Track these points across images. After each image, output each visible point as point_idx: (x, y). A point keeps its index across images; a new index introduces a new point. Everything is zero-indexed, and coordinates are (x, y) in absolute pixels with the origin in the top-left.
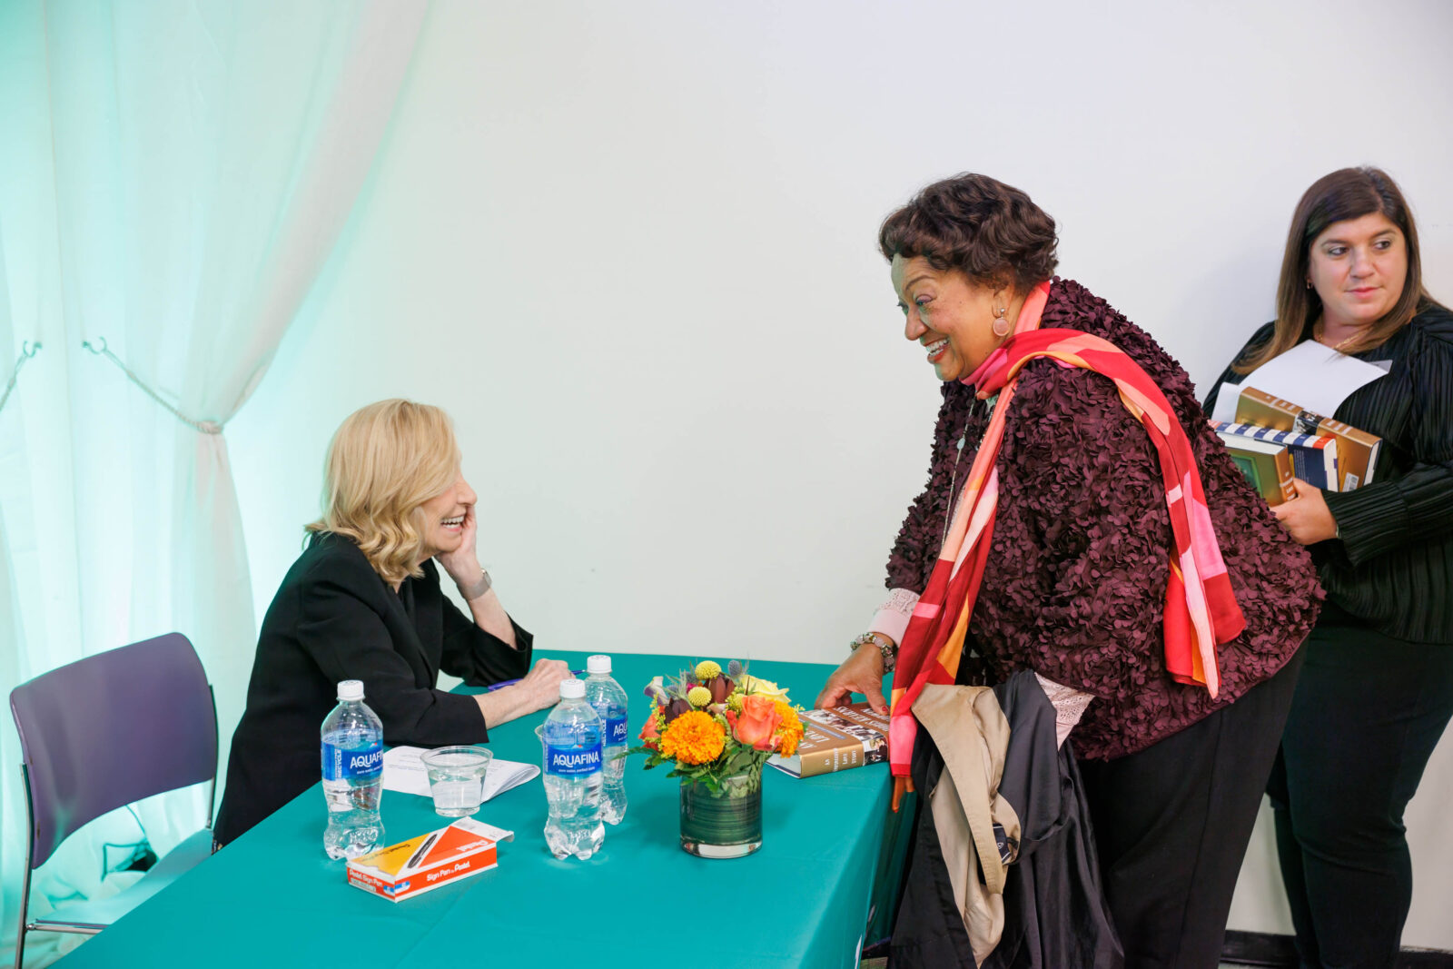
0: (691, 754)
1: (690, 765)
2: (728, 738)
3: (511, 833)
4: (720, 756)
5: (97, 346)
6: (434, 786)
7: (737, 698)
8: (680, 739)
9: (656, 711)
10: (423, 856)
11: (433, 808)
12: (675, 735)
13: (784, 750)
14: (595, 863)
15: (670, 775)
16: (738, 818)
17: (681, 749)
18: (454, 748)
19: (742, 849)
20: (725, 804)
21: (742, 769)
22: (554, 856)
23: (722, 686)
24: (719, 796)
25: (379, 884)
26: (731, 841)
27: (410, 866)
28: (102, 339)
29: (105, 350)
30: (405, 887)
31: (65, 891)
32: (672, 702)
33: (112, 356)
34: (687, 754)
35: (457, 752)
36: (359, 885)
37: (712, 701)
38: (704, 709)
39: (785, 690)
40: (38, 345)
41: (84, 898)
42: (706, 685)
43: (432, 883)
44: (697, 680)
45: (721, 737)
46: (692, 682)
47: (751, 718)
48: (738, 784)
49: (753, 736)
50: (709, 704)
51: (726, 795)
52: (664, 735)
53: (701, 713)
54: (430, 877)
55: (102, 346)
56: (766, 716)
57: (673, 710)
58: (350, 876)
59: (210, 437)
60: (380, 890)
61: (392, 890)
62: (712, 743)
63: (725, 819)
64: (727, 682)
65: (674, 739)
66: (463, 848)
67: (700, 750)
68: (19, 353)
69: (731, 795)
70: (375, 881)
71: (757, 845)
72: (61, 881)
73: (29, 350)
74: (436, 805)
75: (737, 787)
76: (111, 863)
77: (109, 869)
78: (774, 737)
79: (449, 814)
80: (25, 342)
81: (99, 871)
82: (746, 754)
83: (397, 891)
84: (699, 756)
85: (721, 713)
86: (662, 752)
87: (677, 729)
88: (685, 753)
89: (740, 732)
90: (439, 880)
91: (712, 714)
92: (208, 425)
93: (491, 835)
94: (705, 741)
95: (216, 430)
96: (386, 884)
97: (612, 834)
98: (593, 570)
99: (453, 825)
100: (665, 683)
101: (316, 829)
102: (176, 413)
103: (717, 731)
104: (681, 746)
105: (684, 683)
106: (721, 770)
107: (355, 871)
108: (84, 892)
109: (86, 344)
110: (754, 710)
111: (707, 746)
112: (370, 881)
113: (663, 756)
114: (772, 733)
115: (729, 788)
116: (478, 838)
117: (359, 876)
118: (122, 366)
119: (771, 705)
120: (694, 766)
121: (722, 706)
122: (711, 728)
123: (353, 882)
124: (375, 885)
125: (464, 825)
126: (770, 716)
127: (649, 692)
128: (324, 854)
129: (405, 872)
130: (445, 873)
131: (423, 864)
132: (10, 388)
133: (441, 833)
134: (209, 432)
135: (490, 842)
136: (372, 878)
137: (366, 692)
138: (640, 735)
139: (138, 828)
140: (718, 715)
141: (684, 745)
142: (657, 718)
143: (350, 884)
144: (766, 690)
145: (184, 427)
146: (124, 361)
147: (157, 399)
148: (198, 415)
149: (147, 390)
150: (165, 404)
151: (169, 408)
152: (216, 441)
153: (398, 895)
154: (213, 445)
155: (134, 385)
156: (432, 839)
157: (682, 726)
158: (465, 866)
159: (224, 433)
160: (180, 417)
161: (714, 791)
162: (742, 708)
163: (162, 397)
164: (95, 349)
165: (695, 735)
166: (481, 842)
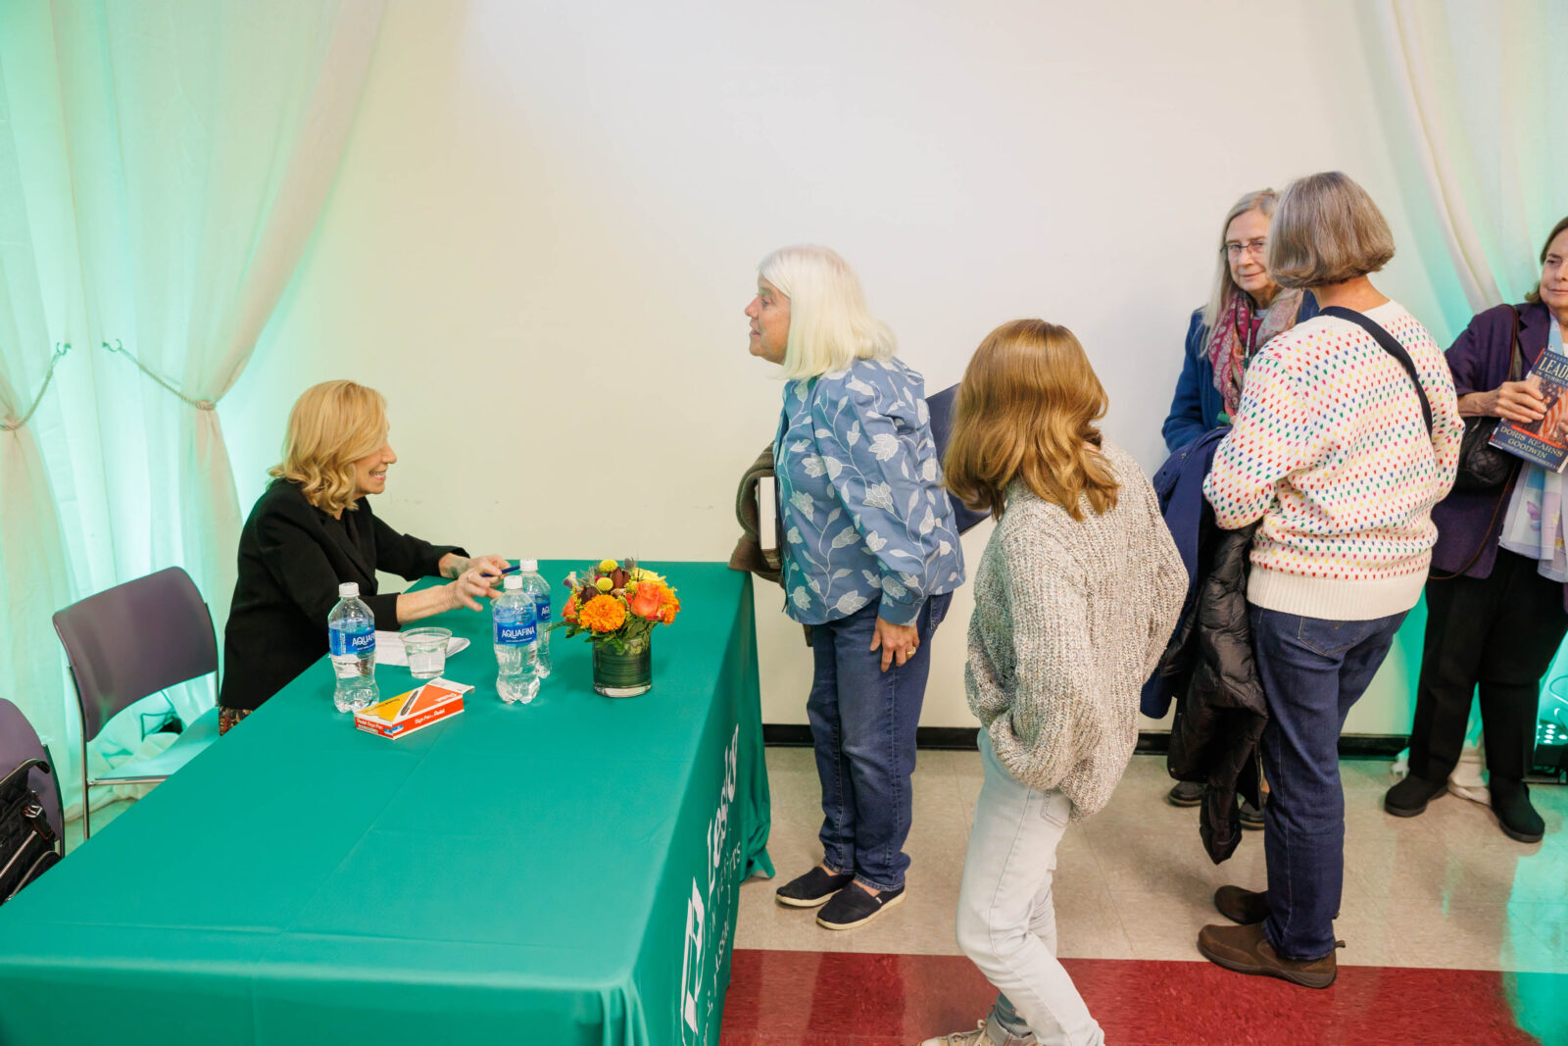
0: (602, 625)
1: (601, 633)
2: (628, 612)
3: (472, 687)
4: (623, 626)
5: (115, 346)
6: (410, 657)
7: (632, 584)
8: (593, 615)
9: (574, 597)
10: (411, 707)
11: (410, 673)
12: (589, 612)
13: (666, 619)
14: (535, 705)
15: (587, 641)
16: (635, 669)
17: (595, 622)
18: (422, 629)
19: (641, 690)
20: (626, 659)
21: (638, 634)
22: (505, 702)
23: (621, 575)
24: (621, 654)
25: (381, 728)
26: (629, 685)
27: (402, 714)
28: (117, 340)
29: (120, 349)
30: (400, 729)
31: (115, 750)
32: (585, 589)
33: (127, 353)
34: (599, 625)
35: (425, 632)
36: (365, 729)
37: (614, 587)
38: (609, 593)
39: (664, 577)
40: (68, 346)
41: (130, 754)
42: (608, 576)
43: (419, 725)
44: (601, 573)
45: (623, 612)
46: (599, 575)
47: (643, 598)
48: (635, 644)
49: (645, 610)
50: (612, 589)
51: (626, 653)
52: (581, 612)
53: (606, 596)
54: (418, 721)
55: (119, 346)
56: (654, 595)
57: (587, 595)
58: (357, 724)
59: (206, 412)
60: (381, 732)
61: (391, 732)
62: (617, 616)
63: (626, 669)
64: (624, 573)
65: (590, 616)
66: (439, 700)
67: (608, 622)
68: (53, 352)
69: (630, 652)
70: (377, 726)
71: (649, 687)
72: (110, 742)
73: (61, 350)
74: (412, 670)
75: (634, 647)
76: (147, 729)
77: (146, 731)
78: (660, 610)
79: (421, 676)
80: (58, 344)
81: (140, 735)
82: (640, 623)
83: (395, 732)
84: (608, 626)
85: (622, 595)
86: (580, 625)
87: (590, 608)
88: (598, 624)
89: (636, 608)
90: (423, 723)
91: (615, 596)
92: (205, 404)
93: (458, 689)
94: (612, 616)
95: (207, 406)
96: (385, 727)
97: (544, 686)
99: (429, 683)
100: (579, 575)
101: (327, 691)
102: (179, 395)
103: (620, 608)
104: (594, 620)
105: (593, 577)
106: (623, 635)
107: (361, 720)
108: (130, 749)
109: (105, 345)
110: (645, 592)
111: (613, 618)
112: (373, 726)
113: (582, 627)
114: (658, 608)
115: (629, 648)
116: (449, 692)
117: (365, 723)
118: (135, 361)
119: (657, 588)
120: (604, 633)
121: (622, 590)
122: (615, 606)
123: (360, 728)
124: (377, 729)
125: (436, 683)
126: (657, 596)
127: (568, 584)
128: (335, 709)
129: (399, 718)
130: (428, 717)
131: (412, 712)
132: (48, 378)
133: (421, 690)
134: (205, 408)
135: (458, 694)
136: (375, 723)
137: (360, 591)
138: (562, 614)
139: (166, 702)
140: (620, 597)
141: (598, 619)
142: (576, 600)
143: (358, 729)
144: (651, 577)
145: (186, 405)
146: (136, 357)
147: (164, 384)
148: (196, 396)
149: (155, 378)
150: (170, 389)
151: (174, 391)
152: (210, 415)
153: (395, 734)
154: (208, 418)
155: (145, 375)
156: (414, 695)
157: (595, 606)
158: (441, 712)
159: (216, 409)
160: (182, 397)
161: (619, 650)
162: (637, 591)
163: (168, 383)
164: (112, 349)
165: (606, 612)
166: (452, 695)
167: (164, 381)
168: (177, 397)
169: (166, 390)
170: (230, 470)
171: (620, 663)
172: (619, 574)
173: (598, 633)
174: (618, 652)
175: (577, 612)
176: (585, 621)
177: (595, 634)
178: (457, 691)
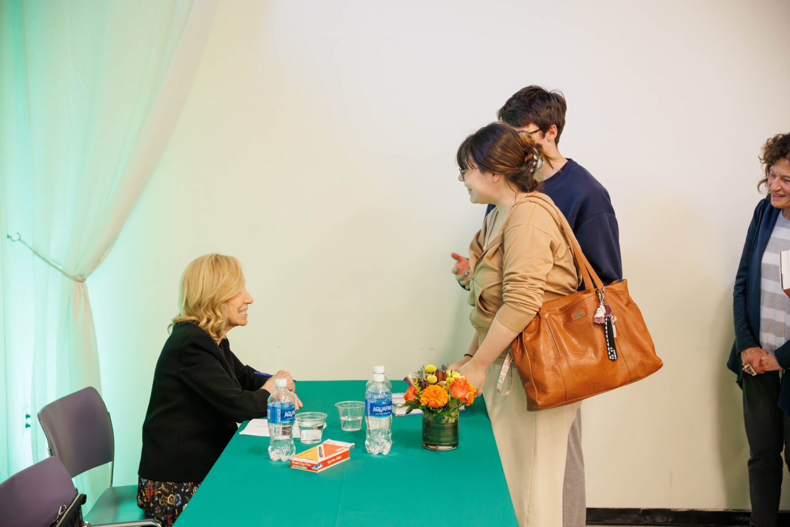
0: (436, 402)
2: (450, 395)
3: (354, 444)
4: (446, 404)
5: (15, 237)
7: (449, 379)
8: (430, 397)
10: (323, 454)
12: (427, 395)
13: (469, 401)
16: (449, 432)
20: (446, 426)
21: (453, 410)
22: (371, 454)
23: (441, 375)
24: (444, 422)
25: (309, 465)
27: (320, 458)
28: (18, 233)
29: (19, 240)
30: (321, 466)
32: (420, 382)
33: (24, 243)
34: (434, 403)
36: (297, 467)
37: (438, 381)
38: (435, 384)
42: (432, 375)
43: (330, 464)
45: (447, 395)
46: (426, 374)
47: (460, 386)
48: (453, 416)
49: (460, 394)
51: (447, 421)
52: (421, 396)
54: (329, 462)
55: (19, 238)
57: (423, 385)
58: (291, 464)
59: (80, 283)
60: (309, 468)
61: (317, 467)
63: (445, 433)
64: (442, 372)
65: (427, 397)
66: (338, 450)
67: (440, 401)
69: (449, 422)
70: (307, 464)
75: (451, 418)
82: (455, 403)
83: (319, 467)
84: (440, 404)
85: (445, 385)
87: (427, 392)
89: (454, 392)
90: (333, 463)
91: (441, 386)
92: (79, 278)
95: (82, 281)
96: (313, 465)
98: (279, 347)
102: (62, 271)
103: (444, 393)
104: (431, 400)
106: (446, 410)
107: (295, 461)
109: (8, 237)
110: (460, 382)
111: (443, 399)
112: (304, 464)
114: (466, 393)
115: (448, 419)
116: (341, 446)
117: (297, 463)
118: (30, 248)
120: (436, 408)
121: (445, 382)
122: (442, 391)
123: (293, 467)
124: (307, 466)
125: (330, 443)
129: (320, 460)
130: (333, 460)
131: (325, 456)
134: (79, 281)
135: (347, 448)
136: (305, 463)
141: (433, 399)
142: (417, 388)
145: (66, 279)
146: (31, 246)
147: (51, 264)
148: (73, 272)
149: (44, 260)
150: (56, 267)
151: (58, 269)
152: (82, 286)
153: (319, 469)
154: (81, 288)
155: (37, 258)
156: (320, 448)
157: (429, 391)
158: (340, 457)
159: (86, 282)
160: (64, 273)
161: (442, 420)
162: (454, 383)
163: (53, 263)
164: (14, 239)
165: (436, 395)
166: (342, 448)
167: (51, 262)
168: (60, 274)
169: (51, 268)
170: (93, 324)
171: (443, 429)
172: (440, 375)
173: (433, 408)
174: (441, 421)
175: (418, 396)
176: (424, 401)
177: (431, 408)
178: (345, 446)
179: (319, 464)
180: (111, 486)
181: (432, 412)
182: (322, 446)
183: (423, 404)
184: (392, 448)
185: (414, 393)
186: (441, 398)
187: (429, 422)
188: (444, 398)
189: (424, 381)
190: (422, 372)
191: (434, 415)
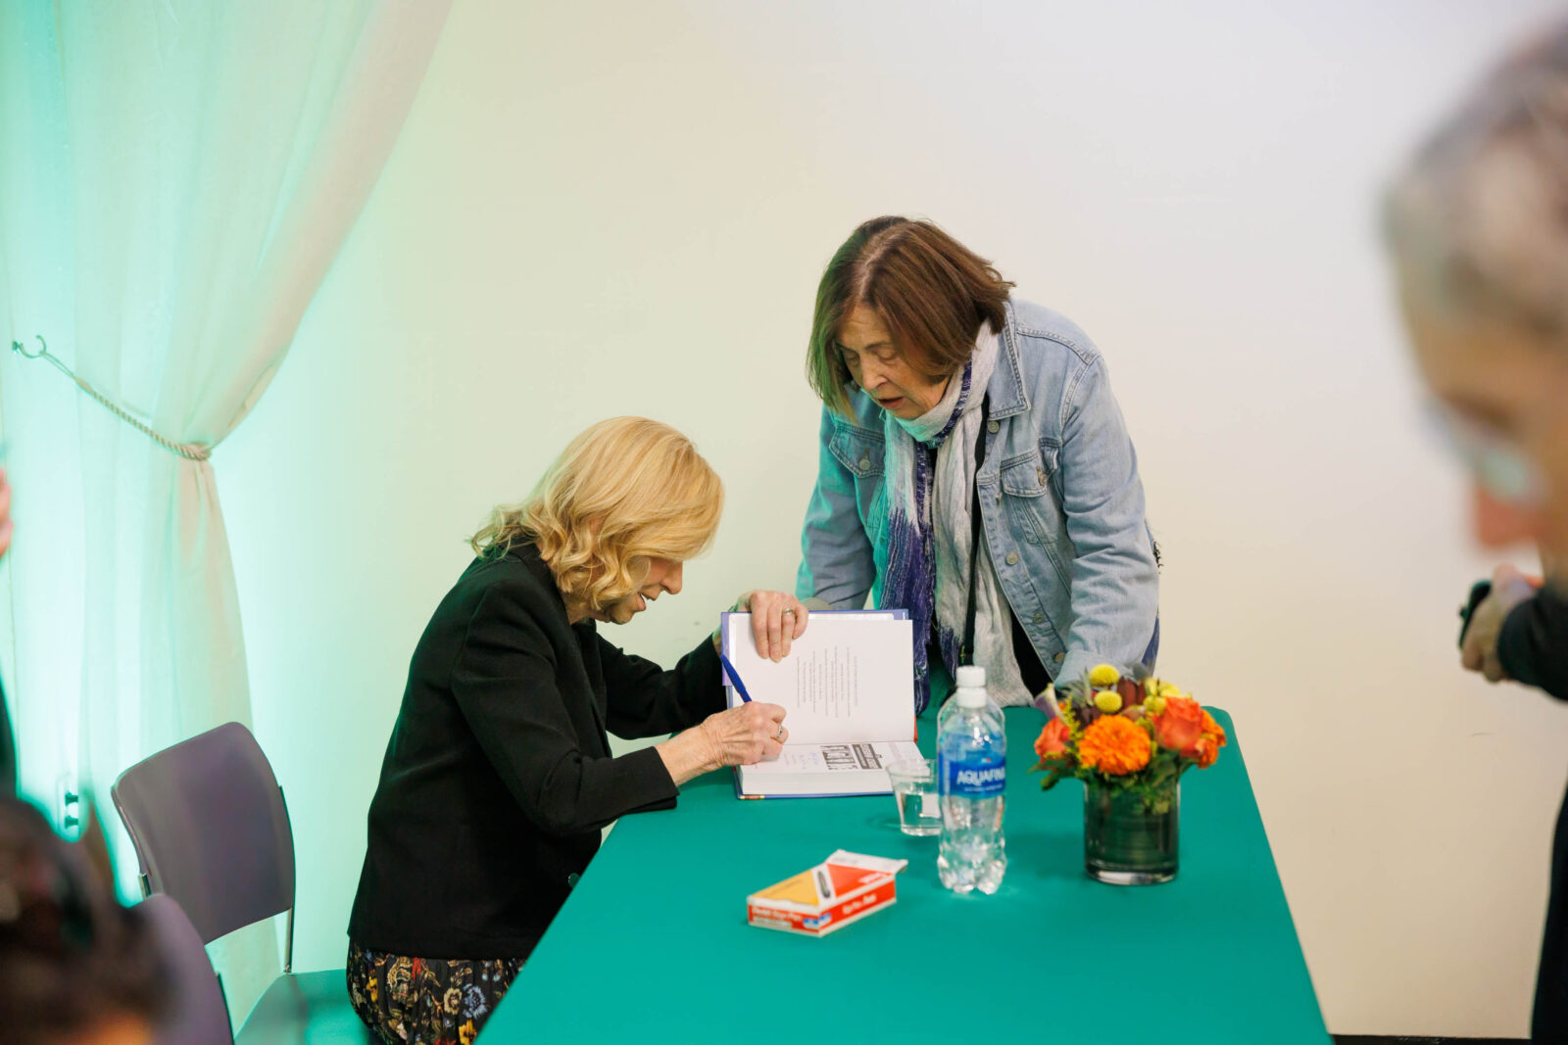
0: (1118, 760)
2: (1155, 743)
4: (1146, 766)
5: (32, 347)
7: (1152, 701)
8: (1104, 746)
9: (1066, 720)
12: (1097, 742)
13: (1204, 758)
17: (1108, 757)
23: (1131, 689)
24: (1141, 811)
25: (797, 918)
27: (826, 897)
28: (38, 337)
29: (43, 353)
30: (827, 919)
32: (1079, 710)
33: (54, 360)
34: (1113, 762)
36: (767, 924)
37: (1125, 705)
38: (1116, 713)
42: (1111, 689)
43: (847, 916)
45: (1146, 742)
46: (1094, 687)
47: (1181, 718)
49: (1181, 740)
50: (1123, 708)
52: (1080, 744)
53: (1116, 717)
54: (847, 910)
55: (40, 348)
57: (1084, 717)
58: (751, 916)
59: (196, 463)
60: (798, 925)
61: (816, 922)
64: (1134, 684)
65: (1096, 747)
66: (866, 880)
67: (1130, 757)
70: (791, 916)
78: (1199, 742)
82: (1170, 762)
83: (822, 923)
84: (1129, 764)
85: (1141, 716)
86: (1081, 763)
87: (1097, 735)
88: (1111, 762)
89: (1166, 735)
90: (856, 912)
91: (1130, 717)
92: (195, 449)
94: (1131, 746)
95: (202, 457)
96: (806, 917)
102: (151, 434)
103: (1141, 736)
104: (1106, 753)
105: (1089, 692)
107: (761, 908)
109: (16, 346)
110: (1181, 710)
111: (1137, 751)
112: (783, 916)
113: (1083, 767)
114: (1197, 738)
116: (872, 871)
117: (767, 913)
118: (71, 375)
120: (1119, 776)
121: (1141, 709)
122: (1136, 732)
123: (756, 922)
124: (791, 920)
125: (843, 860)
126: (1198, 717)
129: (825, 903)
130: (857, 905)
131: (838, 896)
134: (194, 458)
135: (888, 874)
136: (786, 912)
138: (1037, 750)
140: (1139, 718)
141: (1109, 752)
142: (1068, 725)
143: (752, 924)
145: (162, 451)
146: (72, 370)
147: (123, 415)
148: (179, 436)
149: (106, 403)
150: (135, 423)
151: (141, 427)
152: (202, 471)
153: (824, 927)
154: (200, 476)
155: (88, 398)
156: (821, 875)
157: (1101, 733)
158: (872, 899)
159: (211, 460)
160: (157, 438)
161: (1136, 806)
162: (1166, 710)
163: (128, 413)
164: (29, 353)
165: (1121, 741)
166: (878, 875)
167: (123, 409)
168: (147, 437)
169: (124, 423)
172: (1128, 689)
173: (1112, 776)
174: (1132, 808)
175: (1071, 744)
176: (1087, 757)
177: (1106, 776)
178: (884, 868)
179: (823, 914)
180: (289, 970)
181: (1110, 786)
182: (823, 868)
183: (1085, 766)
184: (1005, 878)
185: (1063, 738)
186: (1132, 750)
187: (1102, 811)
188: (1140, 749)
189: (1088, 706)
190: (1082, 684)
191: (1115, 794)
